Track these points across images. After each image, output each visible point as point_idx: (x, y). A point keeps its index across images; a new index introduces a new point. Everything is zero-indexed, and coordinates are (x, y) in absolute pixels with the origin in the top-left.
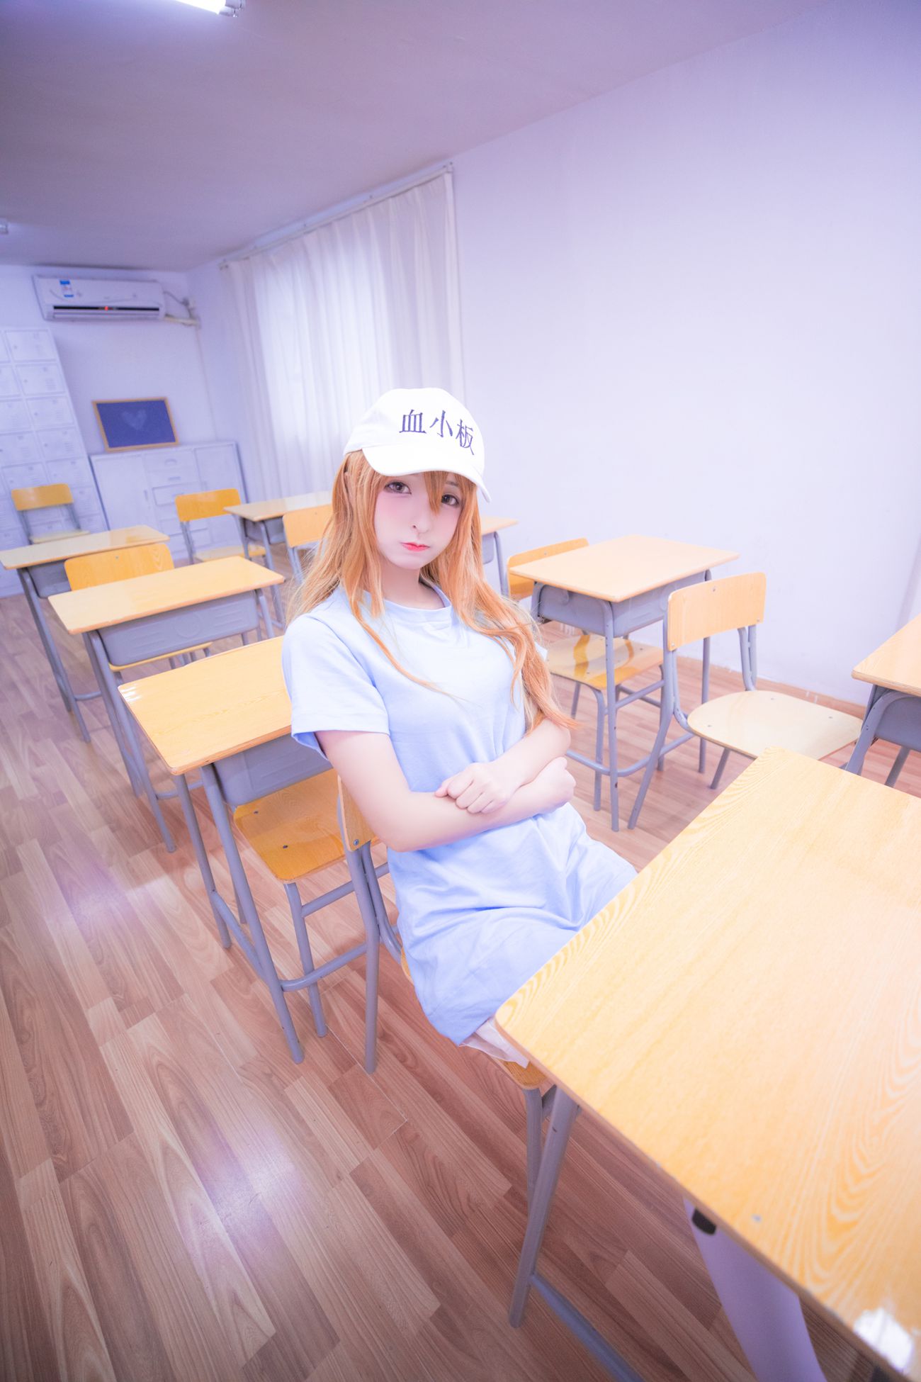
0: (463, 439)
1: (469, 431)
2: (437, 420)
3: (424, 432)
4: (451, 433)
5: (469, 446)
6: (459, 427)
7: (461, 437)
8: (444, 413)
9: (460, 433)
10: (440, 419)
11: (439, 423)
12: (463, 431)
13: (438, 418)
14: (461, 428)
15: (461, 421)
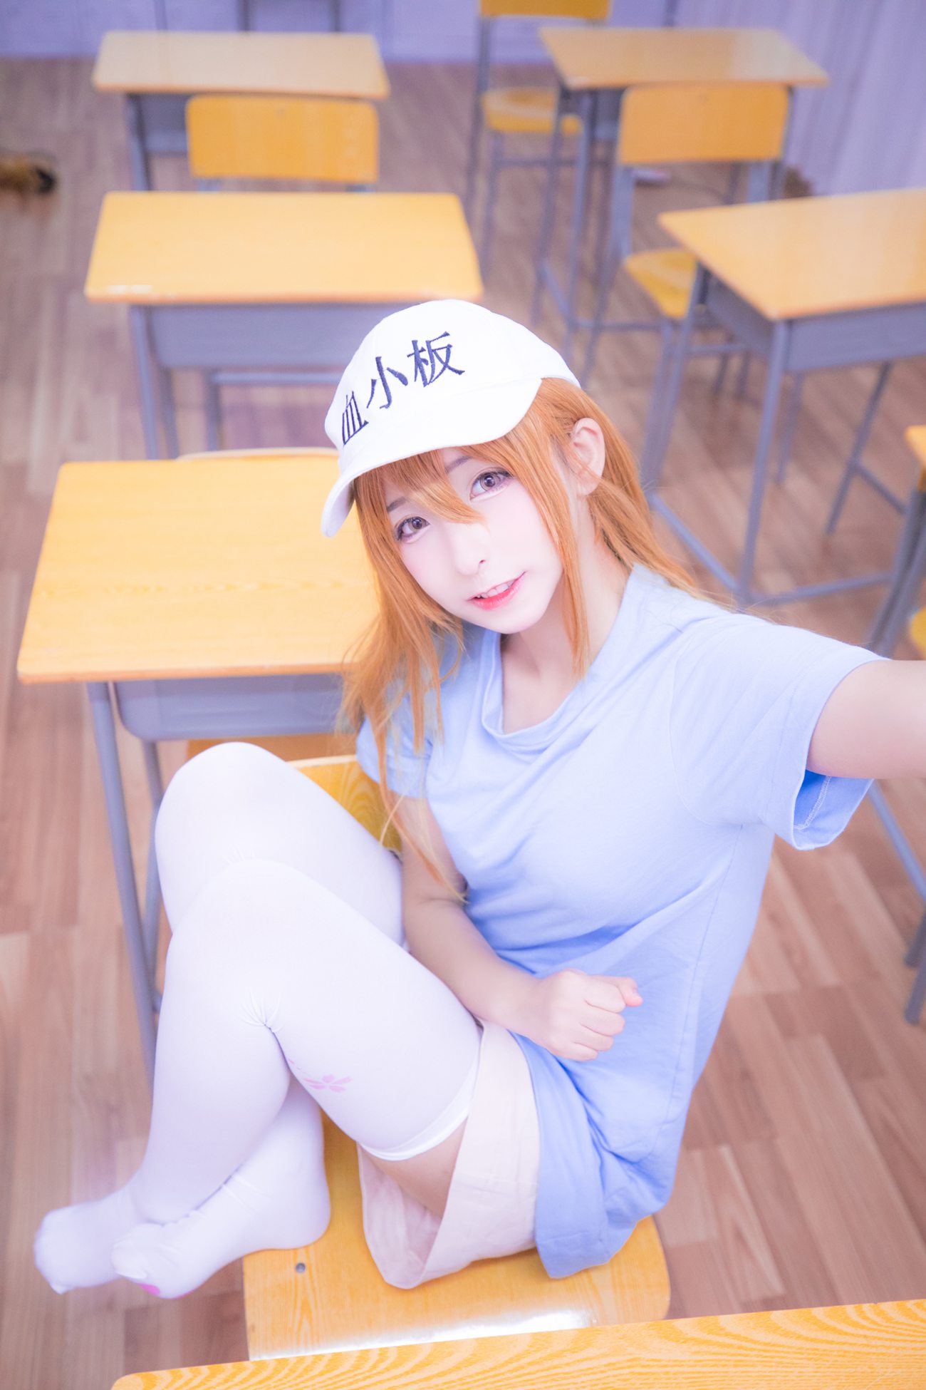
0: (427, 369)
1: (434, 346)
2: (374, 382)
3: (366, 423)
4: (404, 380)
5: (446, 365)
6: (413, 357)
7: (422, 372)
8: (378, 360)
9: (419, 363)
10: (377, 376)
11: (379, 383)
12: (424, 355)
13: (374, 378)
14: (417, 352)
15: (415, 343)
